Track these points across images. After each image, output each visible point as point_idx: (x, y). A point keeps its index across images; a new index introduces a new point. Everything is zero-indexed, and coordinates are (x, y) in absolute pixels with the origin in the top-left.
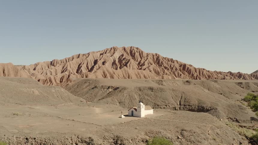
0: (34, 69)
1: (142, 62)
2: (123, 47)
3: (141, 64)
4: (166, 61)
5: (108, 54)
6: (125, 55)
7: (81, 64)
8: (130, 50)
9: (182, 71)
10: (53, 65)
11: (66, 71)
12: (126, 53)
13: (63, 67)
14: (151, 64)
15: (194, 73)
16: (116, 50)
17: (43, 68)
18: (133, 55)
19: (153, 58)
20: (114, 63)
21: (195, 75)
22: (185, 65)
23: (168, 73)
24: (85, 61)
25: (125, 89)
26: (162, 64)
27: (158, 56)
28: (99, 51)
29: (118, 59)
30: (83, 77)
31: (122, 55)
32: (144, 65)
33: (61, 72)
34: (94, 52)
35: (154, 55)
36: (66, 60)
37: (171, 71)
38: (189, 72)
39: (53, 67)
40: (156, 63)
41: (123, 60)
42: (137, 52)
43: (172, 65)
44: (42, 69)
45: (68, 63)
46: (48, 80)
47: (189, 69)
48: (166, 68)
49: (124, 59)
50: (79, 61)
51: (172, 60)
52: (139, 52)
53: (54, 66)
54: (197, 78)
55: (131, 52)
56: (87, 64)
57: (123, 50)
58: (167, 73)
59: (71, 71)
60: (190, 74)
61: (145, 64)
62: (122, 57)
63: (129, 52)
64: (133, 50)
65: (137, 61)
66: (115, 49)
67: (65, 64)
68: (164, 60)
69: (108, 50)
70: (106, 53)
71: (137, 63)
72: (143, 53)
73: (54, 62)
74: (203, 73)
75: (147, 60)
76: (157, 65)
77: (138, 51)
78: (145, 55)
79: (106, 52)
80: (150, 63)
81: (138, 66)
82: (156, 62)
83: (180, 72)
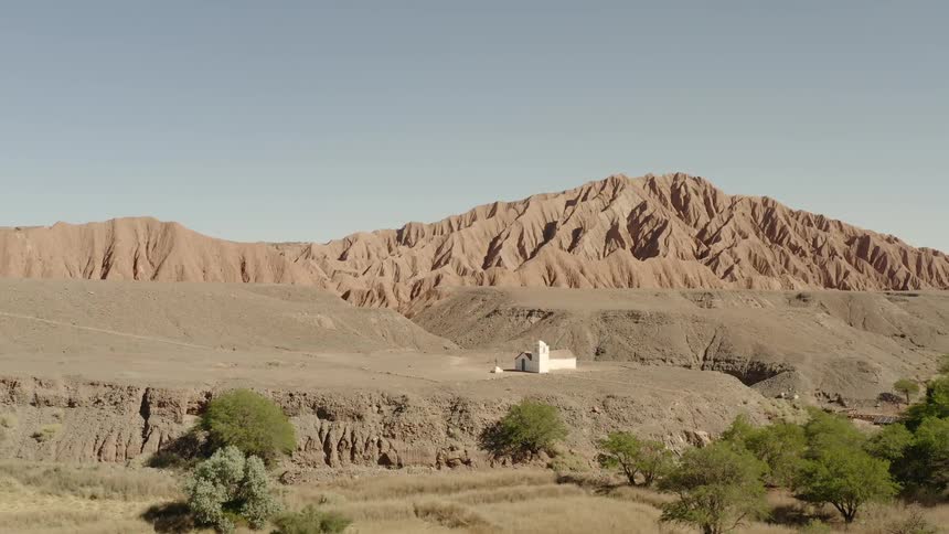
0: (343, 257)
1: (712, 229)
2: (647, 177)
3: (707, 237)
4: (799, 225)
5: (594, 204)
6: (654, 205)
7: (498, 237)
8: (674, 186)
9: (854, 260)
10: (407, 243)
11: (446, 262)
12: (657, 197)
13: (438, 251)
14: (746, 237)
15: (896, 268)
16: (620, 186)
17: (372, 252)
18: (680, 204)
19: (753, 213)
20: (613, 234)
21: (901, 275)
22: (865, 240)
23: (802, 267)
24: (514, 226)
25: (564, 315)
26: (783, 238)
27: (770, 205)
28: (564, 193)
29: (628, 219)
30: (481, 284)
31: (643, 207)
32: (718, 239)
33: (430, 265)
34: (545, 197)
35: (755, 205)
36: (450, 224)
37: (814, 258)
38: (880, 262)
39: (403, 249)
40: (761, 233)
41: (643, 223)
42: (697, 194)
43: (819, 239)
44: (369, 256)
45: (455, 236)
46: (376, 293)
47: (880, 254)
48: (795, 249)
49: (647, 219)
50: (493, 226)
51: (821, 222)
52: (705, 192)
53: (409, 244)
54: (909, 284)
55: (675, 192)
56: (521, 238)
57: (647, 187)
58: (797, 267)
59: (465, 264)
60: (881, 270)
61: (721, 235)
62: (640, 213)
63: (667, 193)
64: (683, 188)
65: (695, 226)
66: (616, 185)
67: (445, 238)
68: (792, 220)
69: (592, 190)
70: (584, 199)
71: (696, 232)
72: (718, 195)
73: (409, 233)
74: (929, 268)
75: (731, 223)
76: (767, 240)
77: (701, 190)
78: (724, 203)
79: (587, 194)
80: (740, 233)
81: (696, 242)
82: (763, 230)
83: (844, 262)
